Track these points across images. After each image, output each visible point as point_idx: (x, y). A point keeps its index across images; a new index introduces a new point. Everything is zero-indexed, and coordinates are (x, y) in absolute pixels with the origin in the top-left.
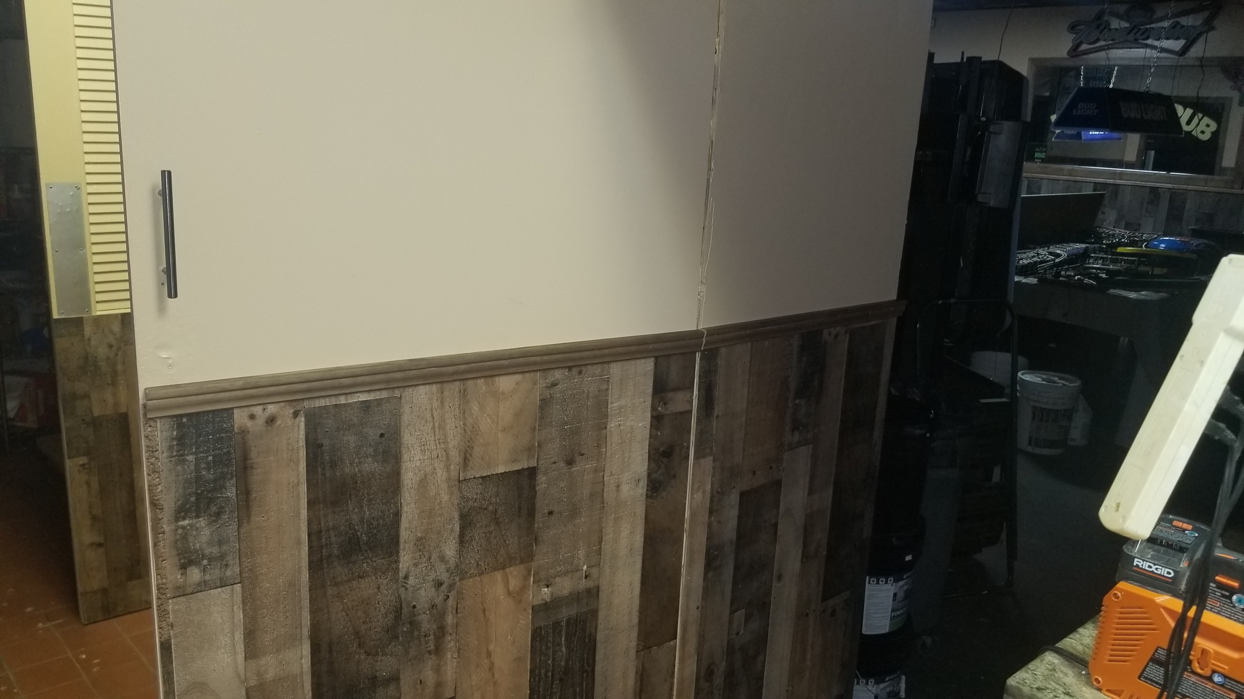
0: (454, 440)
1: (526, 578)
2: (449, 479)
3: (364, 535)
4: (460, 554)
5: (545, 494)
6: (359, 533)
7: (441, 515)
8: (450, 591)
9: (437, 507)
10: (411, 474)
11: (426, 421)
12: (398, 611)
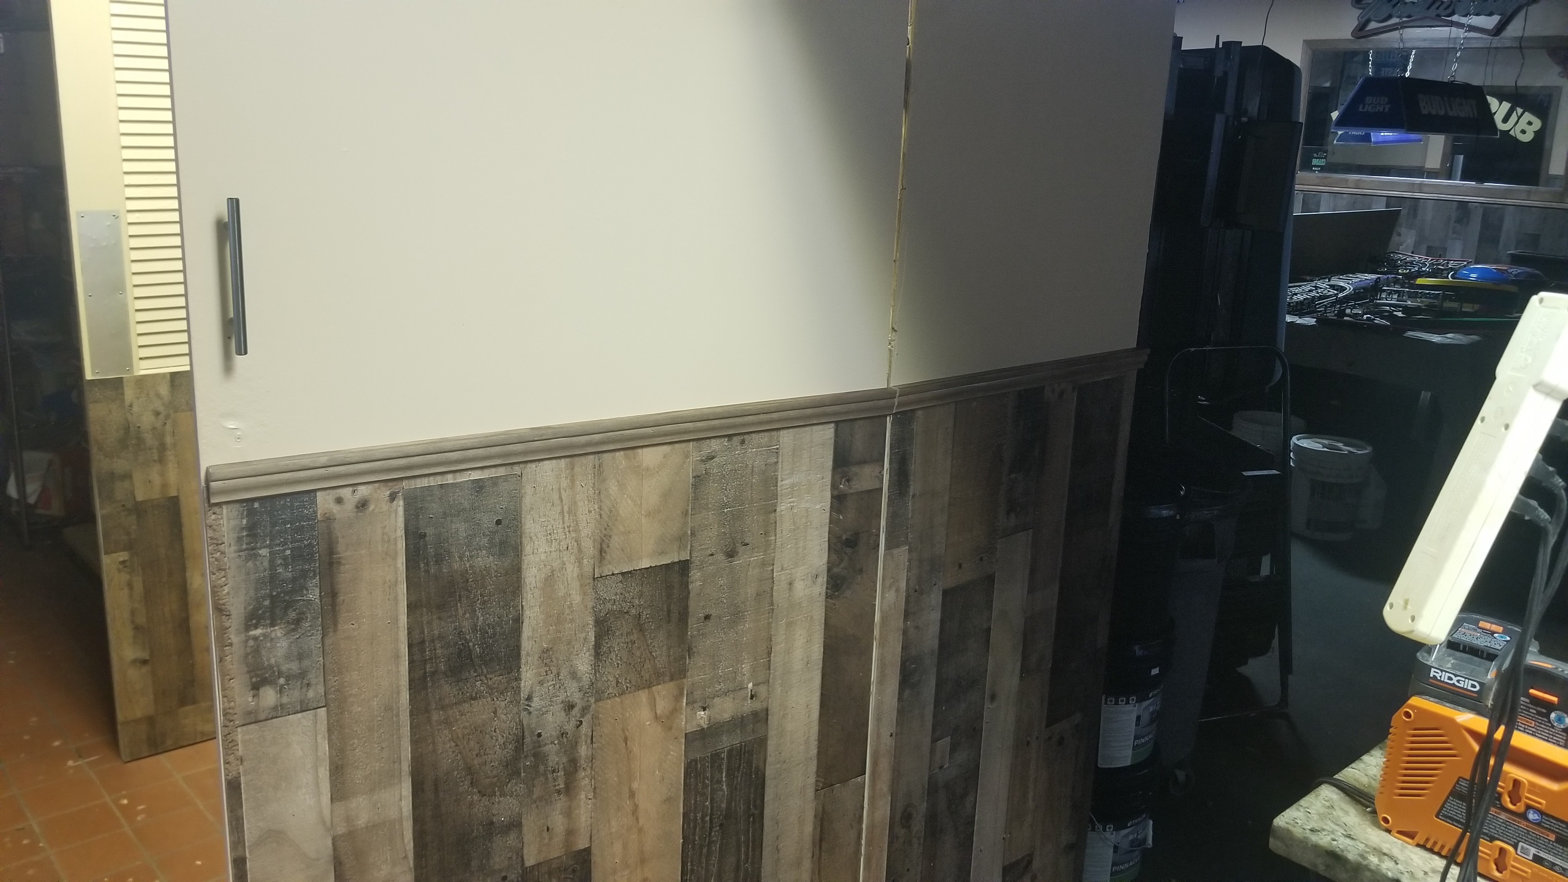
0: (588, 529)
1: (678, 698)
2: (581, 576)
3: (477, 646)
4: (595, 670)
5: (700, 594)
6: (471, 644)
7: (572, 621)
8: (583, 716)
9: (567, 611)
10: (534, 571)
11: (553, 505)
12: (520, 741)
